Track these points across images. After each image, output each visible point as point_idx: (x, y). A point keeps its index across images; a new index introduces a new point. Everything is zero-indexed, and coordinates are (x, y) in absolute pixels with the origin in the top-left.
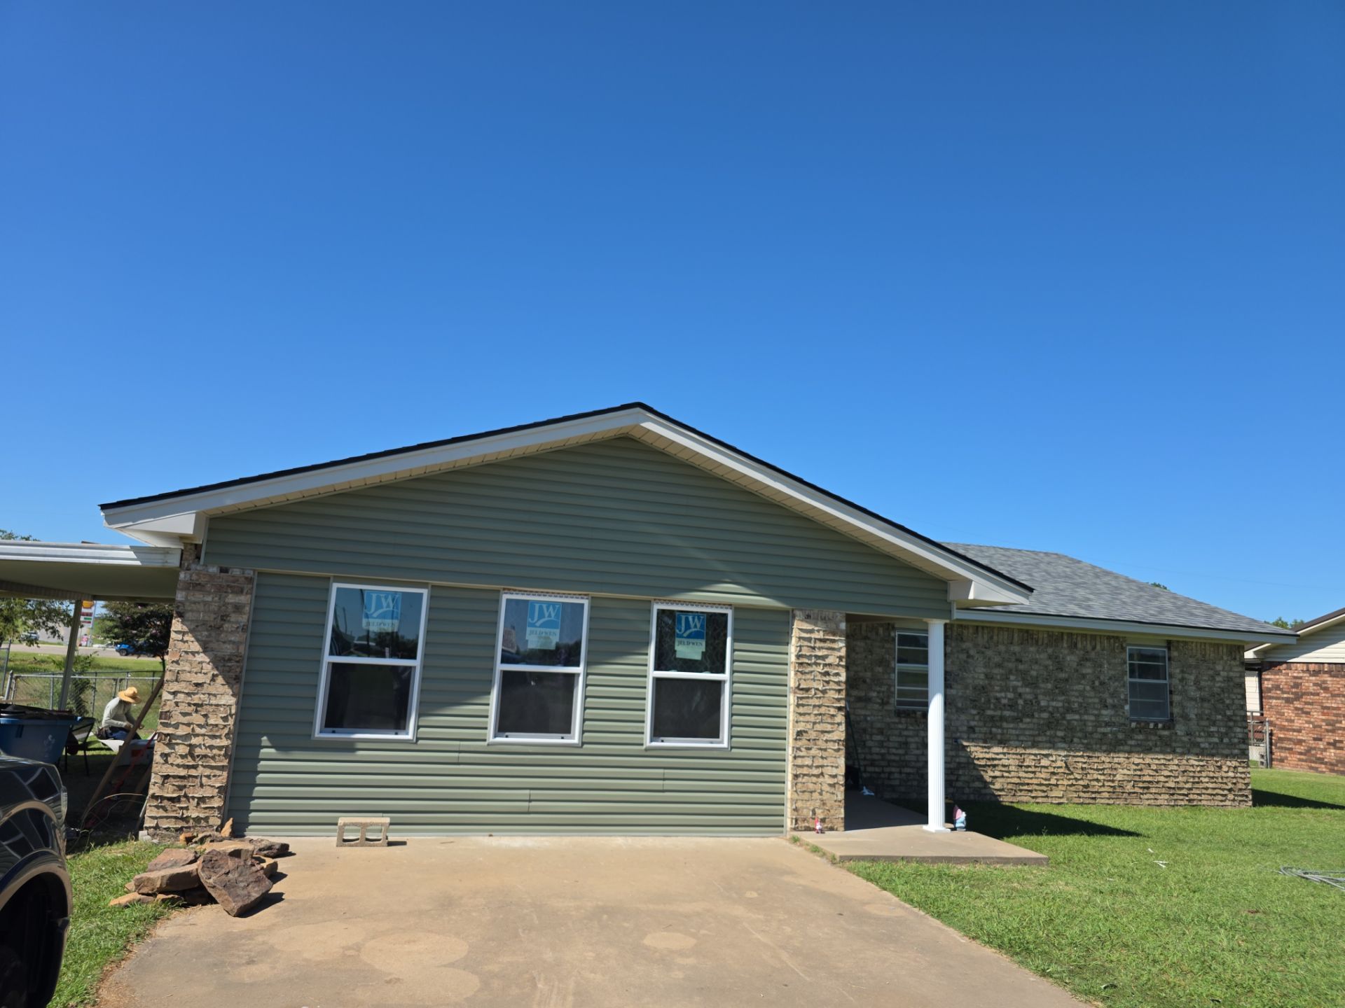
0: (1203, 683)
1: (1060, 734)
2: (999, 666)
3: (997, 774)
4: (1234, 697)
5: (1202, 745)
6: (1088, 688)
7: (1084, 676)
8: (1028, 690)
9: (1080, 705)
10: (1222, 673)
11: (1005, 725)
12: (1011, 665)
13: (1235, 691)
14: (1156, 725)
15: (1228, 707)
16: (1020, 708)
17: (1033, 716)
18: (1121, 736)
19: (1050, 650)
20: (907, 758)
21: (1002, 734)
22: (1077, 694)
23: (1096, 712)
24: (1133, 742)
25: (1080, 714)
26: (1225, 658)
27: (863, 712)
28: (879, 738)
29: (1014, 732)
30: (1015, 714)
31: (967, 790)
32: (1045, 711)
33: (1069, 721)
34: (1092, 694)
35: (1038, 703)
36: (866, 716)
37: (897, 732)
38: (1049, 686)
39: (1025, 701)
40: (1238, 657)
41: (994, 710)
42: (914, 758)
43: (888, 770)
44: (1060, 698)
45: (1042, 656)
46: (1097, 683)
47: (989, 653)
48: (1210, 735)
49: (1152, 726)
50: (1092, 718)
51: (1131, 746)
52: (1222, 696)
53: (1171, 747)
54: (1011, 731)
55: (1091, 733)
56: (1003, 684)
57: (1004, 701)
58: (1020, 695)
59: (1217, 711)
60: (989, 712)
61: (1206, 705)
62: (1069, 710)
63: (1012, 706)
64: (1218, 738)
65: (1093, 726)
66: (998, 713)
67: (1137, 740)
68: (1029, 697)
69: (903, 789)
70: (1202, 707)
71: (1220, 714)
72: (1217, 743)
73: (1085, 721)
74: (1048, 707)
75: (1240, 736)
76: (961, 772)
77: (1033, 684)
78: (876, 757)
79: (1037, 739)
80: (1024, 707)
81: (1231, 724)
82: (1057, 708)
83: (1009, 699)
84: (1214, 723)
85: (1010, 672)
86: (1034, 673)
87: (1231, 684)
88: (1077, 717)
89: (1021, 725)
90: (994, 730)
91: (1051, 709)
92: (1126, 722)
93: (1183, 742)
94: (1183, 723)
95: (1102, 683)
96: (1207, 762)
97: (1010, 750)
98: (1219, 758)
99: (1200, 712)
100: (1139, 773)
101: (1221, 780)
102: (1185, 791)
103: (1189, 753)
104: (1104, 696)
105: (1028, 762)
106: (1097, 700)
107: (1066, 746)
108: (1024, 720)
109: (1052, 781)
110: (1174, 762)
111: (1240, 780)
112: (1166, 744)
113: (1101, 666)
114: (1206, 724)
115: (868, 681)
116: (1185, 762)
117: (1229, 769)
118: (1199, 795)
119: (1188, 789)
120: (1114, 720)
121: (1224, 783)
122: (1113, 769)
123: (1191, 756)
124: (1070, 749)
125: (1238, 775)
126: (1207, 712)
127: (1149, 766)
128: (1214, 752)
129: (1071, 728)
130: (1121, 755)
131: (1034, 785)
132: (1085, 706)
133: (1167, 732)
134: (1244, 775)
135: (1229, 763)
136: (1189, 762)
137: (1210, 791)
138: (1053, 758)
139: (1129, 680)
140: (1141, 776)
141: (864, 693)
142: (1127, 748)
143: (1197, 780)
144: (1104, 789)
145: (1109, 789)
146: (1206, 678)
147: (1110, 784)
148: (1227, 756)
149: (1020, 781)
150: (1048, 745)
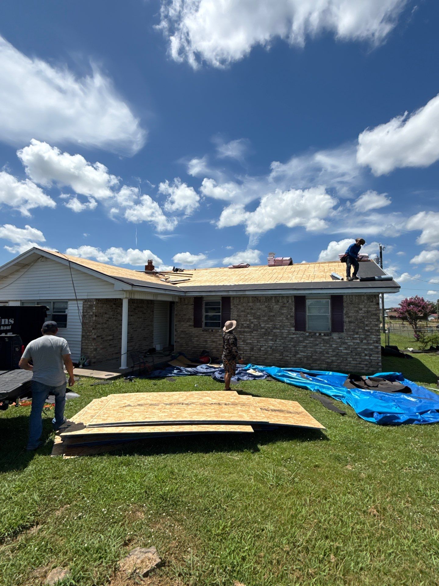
0: (350, 314)
1: (270, 338)
2: (242, 311)
4: (372, 320)
5: (349, 344)
6: (284, 319)
7: (282, 314)
8: (256, 320)
9: (281, 326)
10: (363, 309)
11: (245, 334)
12: (248, 311)
13: (372, 317)
14: (320, 334)
15: (367, 325)
16: (252, 327)
17: (257, 331)
18: (301, 339)
19: (266, 304)
20: (206, 346)
22: (279, 321)
23: (288, 329)
24: (308, 342)
25: (280, 330)
26: (366, 301)
27: (191, 330)
28: (196, 339)
29: (249, 337)
30: (250, 330)
32: (263, 328)
33: (275, 333)
34: (286, 321)
35: (260, 325)
37: (203, 337)
38: (266, 318)
39: (254, 325)
40: (374, 301)
41: (241, 328)
42: (209, 346)
43: (200, 350)
44: (270, 323)
45: (262, 307)
46: (289, 316)
47: (239, 307)
48: (354, 339)
49: (318, 334)
50: (286, 331)
51: (307, 343)
52: (363, 320)
53: (330, 344)
54: (247, 337)
55: (286, 338)
56: (245, 318)
57: (245, 325)
58: (252, 322)
59: (359, 328)
61: (352, 324)
62: (275, 328)
63: (248, 327)
64: (360, 340)
65: (286, 335)
66: (243, 330)
67: (310, 341)
68: (256, 323)
70: (350, 325)
71: (361, 329)
72: (359, 343)
73: (283, 332)
74: (265, 327)
75: (375, 339)
77: (258, 318)
78: (195, 345)
79: (259, 340)
81: (369, 333)
82: (269, 327)
83: (248, 324)
84: (357, 333)
85: (248, 314)
86: (258, 314)
87: (370, 314)
88: (278, 331)
89: (252, 334)
90: (241, 336)
91: (266, 328)
92: (304, 333)
93: (337, 342)
94: (337, 333)
95: (291, 316)
96: (352, 352)
97: (247, 344)
98: (360, 350)
99: (348, 328)
100: (310, 355)
101: (360, 360)
102: (336, 364)
103: (340, 347)
104: (293, 322)
105: (255, 348)
106: (289, 324)
107: (273, 343)
108: (254, 332)
109: (266, 356)
110: (330, 350)
111: (373, 361)
112: (327, 343)
113: (291, 309)
114: (352, 333)
115: (193, 319)
116: (338, 351)
117: (366, 355)
118: (345, 366)
119: (338, 363)
120: (297, 332)
121: (362, 361)
122: (297, 353)
123: (342, 348)
124: (275, 344)
125: (372, 358)
126: (352, 328)
127: (316, 352)
128: (356, 347)
129: (275, 336)
130: (301, 347)
131: (257, 357)
132: (283, 327)
133: (327, 338)
134: (376, 358)
135: (366, 352)
136: (340, 351)
137: (353, 365)
138: (266, 347)
139: (307, 314)
140: (311, 357)
141: (192, 323)
142: (304, 344)
143: (345, 359)
144: (291, 361)
145: (293, 361)
146: (353, 312)
147: (294, 358)
148: (365, 349)
149: (252, 355)
150: (265, 342)
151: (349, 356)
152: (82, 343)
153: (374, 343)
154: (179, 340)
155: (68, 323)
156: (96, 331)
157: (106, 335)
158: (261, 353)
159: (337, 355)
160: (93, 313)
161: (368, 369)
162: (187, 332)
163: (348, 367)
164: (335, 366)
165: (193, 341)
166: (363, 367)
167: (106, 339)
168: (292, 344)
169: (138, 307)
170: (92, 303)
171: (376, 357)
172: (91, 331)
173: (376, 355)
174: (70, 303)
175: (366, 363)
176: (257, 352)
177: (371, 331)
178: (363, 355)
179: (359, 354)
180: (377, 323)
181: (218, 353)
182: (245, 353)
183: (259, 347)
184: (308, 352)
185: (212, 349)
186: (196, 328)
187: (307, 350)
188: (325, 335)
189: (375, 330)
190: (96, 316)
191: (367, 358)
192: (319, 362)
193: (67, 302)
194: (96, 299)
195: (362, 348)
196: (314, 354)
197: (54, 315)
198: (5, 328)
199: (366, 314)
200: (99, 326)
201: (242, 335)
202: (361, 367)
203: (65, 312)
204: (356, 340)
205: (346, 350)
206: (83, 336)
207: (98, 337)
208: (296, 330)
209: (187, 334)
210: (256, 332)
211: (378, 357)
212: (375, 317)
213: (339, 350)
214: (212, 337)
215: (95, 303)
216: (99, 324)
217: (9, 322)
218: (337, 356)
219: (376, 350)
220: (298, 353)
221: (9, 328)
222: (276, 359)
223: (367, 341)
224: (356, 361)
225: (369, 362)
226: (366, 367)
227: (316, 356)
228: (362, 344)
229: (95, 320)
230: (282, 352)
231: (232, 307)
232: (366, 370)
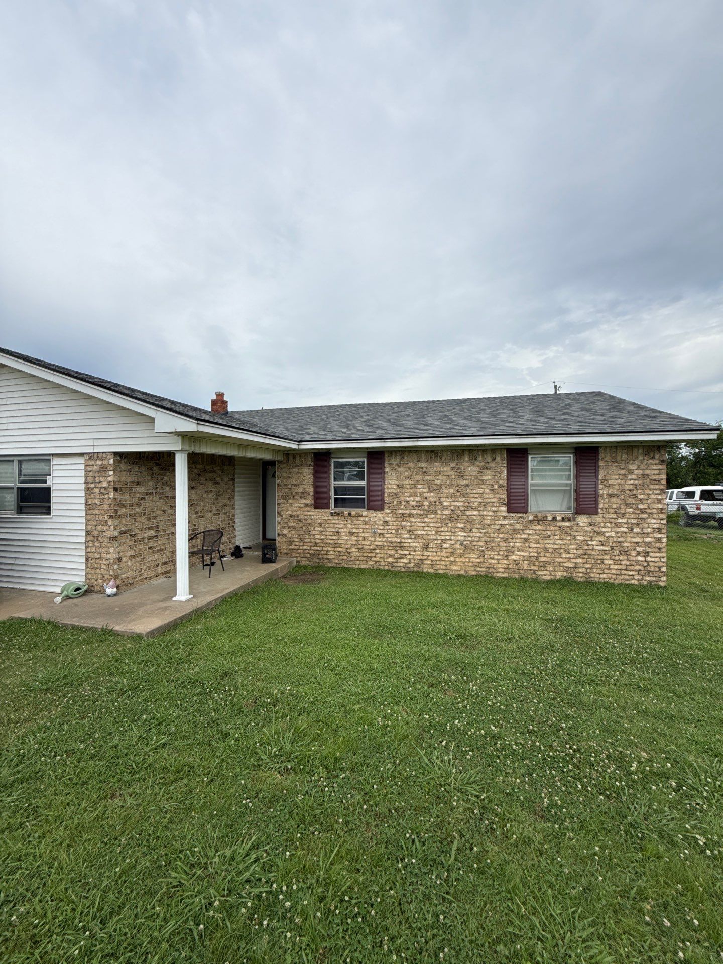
0: (611, 482)
1: (460, 525)
2: (408, 478)
3: (405, 552)
4: (651, 492)
5: (608, 534)
6: (487, 491)
7: (483, 482)
8: (432, 494)
9: (480, 503)
10: (636, 472)
11: (413, 520)
12: (418, 477)
13: (652, 487)
14: (554, 518)
15: (641, 501)
16: (426, 507)
17: (436, 513)
18: (518, 527)
19: (453, 465)
20: (339, 541)
21: (411, 526)
22: (476, 495)
23: (494, 509)
24: (530, 532)
25: (479, 511)
26: (641, 458)
27: (309, 513)
28: (319, 529)
29: (420, 524)
30: (422, 512)
31: (383, 564)
32: (447, 509)
33: (469, 516)
34: (491, 495)
35: (441, 503)
36: (310, 515)
37: (332, 525)
38: (452, 491)
39: (430, 502)
41: (404, 509)
42: (343, 542)
43: (326, 549)
44: (461, 499)
45: (446, 469)
47: (401, 470)
48: (618, 525)
49: (550, 518)
50: (490, 513)
51: (529, 534)
52: (635, 492)
53: (571, 535)
54: (417, 524)
55: (489, 525)
56: (412, 491)
57: (413, 503)
58: (426, 498)
59: (627, 505)
60: (400, 511)
61: (614, 500)
62: (469, 508)
63: (419, 506)
64: (628, 528)
65: (492, 520)
66: (408, 511)
67: (535, 530)
68: (433, 499)
69: (337, 561)
70: (609, 501)
71: (631, 508)
72: (625, 533)
73: (484, 515)
74: (450, 506)
75: (655, 526)
76: (378, 551)
77: (438, 490)
78: (317, 541)
79: (439, 529)
80: (429, 507)
81: (645, 516)
82: (459, 507)
83: (417, 501)
84: (623, 515)
85: (418, 482)
86: (438, 482)
87: (648, 480)
88: (476, 513)
89: (426, 520)
90: (404, 523)
91: (452, 508)
92: (524, 515)
93: (585, 531)
94: (588, 516)
95: (500, 486)
96: (612, 548)
97: (417, 537)
98: (628, 544)
99: (606, 506)
100: (536, 555)
101: (628, 563)
102: (583, 570)
103: (592, 540)
104: (505, 496)
105: (431, 545)
106: (495, 500)
107: (466, 534)
108: (429, 516)
109: (452, 559)
110: (573, 547)
111: (651, 564)
112: (566, 533)
113: (500, 473)
114: (614, 516)
115: (312, 494)
116: (586, 547)
117: (638, 554)
118: (600, 574)
119: (587, 569)
120: (512, 514)
121: (631, 565)
122: (510, 551)
123: (593, 543)
124: (469, 536)
125: (649, 559)
126: (614, 506)
127: (546, 550)
128: (621, 539)
129: (470, 521)
130: (517, 541)
131: (436, 561)
132: (484, 505)
133: (567, 524)
134: (658, 559)
135: (638, 549)
136: (591, 547)
137: (613, 572)
138: (453, 542)
139: (530, 482)
140: (537, 558)
141: (310, 500)
142: (524, 536)
143: (599, 562)
144: (500, 566)
145: (504, 566)
146: (616, 477)
147: (505, 562)
148: (637, 543)
149: (425, 557)
150: (449, 534)
151: (607, 557)
152: (87, 547)
153: (653, 532)
154: (285, 532)
155: (53, 506)
156: (117, 522)
157: (141, 529)
158: (444, 554)
159: (585, 554)
160: (109, 482)
161: (642, 579)
162: (301, 517)
163: (605, 576)
164: (581, 575)
165: (313, 532)
166: (633, 576)
167: (139, 536)
169: (205, 471)
170: (105, 463)
171: (657, 557)
172: (106, 522)
173: (658, 555)
174: (55, 461)
175: (637, 568)
176: (436, 552)
177: (649, 511)
178: (634, 553)
179: (625, 553)
180: (660, 497)
181: (361, 554)
182: (412, 553)
183: (439, 542)
184: (531, 550)
185: (351, 548)
186: (318, 510)
187: (529, 547)
188: (563, 520)
189: (657, 509)
190: (116, 489)
191: (640, 558)
192: (551, 569)
193: (49, 460)
194: (116, 454)
195: (631, 542)
196: (542, 554)
197: (21, 490)
199: (640, 482)
200: (123, 510)
201: (407, 522)
202: (629, 575)
203: (45, 482)
204: (622, 527)
205: (602, 545)
206: (88, 533)
207: (121, 533)
208: (509, 511)
209: (300, 520)
210: (432, 516)
211: (660, 558)
212: (657, 487)
213: (588, 545)
214: (349, 526)
215: (112, 462)
216: (124, 506)
218: (586, 556)
219: (658, 545)
220: (513, 552)
222: (471, 564)
223: (642, 529)
224: (621, 565)
225: (644, 567)
226: (638, 574)
227: (545, 556)
228: (632, 535)
229: (115, 499)
230: (483, 551)
231: (386, 470)
232: (638, 580)
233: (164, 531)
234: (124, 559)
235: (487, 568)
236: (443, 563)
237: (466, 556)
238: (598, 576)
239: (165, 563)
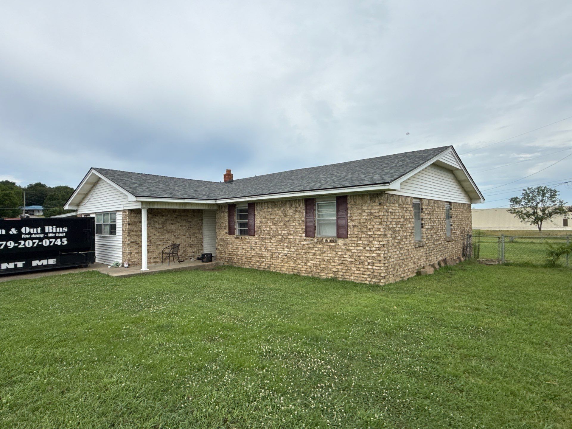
0: (354, 218)
1: (286, 244)
2: (264, 217)
3: (264, 260)
4: (374, 224)
5: (353, 251)
6: (297, 224)
7: (295, 219)
8: (274, 226)
9: (294, 232)
10: (366, 211)
11: (266, 241)
12: (268, 217)
13: (375, 220)
14: (326, 240)
15: (370, 230)
16: (271, 234)
17: (276, 237)
18: (311, 246)
19: (282, 209)
20: (238, 253)
21: (266, 245)
22: (292, 227)
23: (300, 235)
24: (316, 249)
25: (293, 236)
26: (369, 202)
27: (227, 237)
28: (231, 246)
29: (269, 244)
30: (270, 237)
31: (255, 266)
32: (280, 235)
33: (289, 239)
34: (299, 227)
35: (278, 231)
37: (235, 244)
38: (282, 224)
39: (273, 231)
40: (377, 201)
42: (240, 253)
43: (233, 257)
44: (286, 229)
45: (279, 212)
47: (261, 213)
48: (358, 245)
49: (324, 241)
50: (298, 238)
51: (316, 250)
52: (366, 224)
53: (335, 251)
55: (298, 244)
56: (266, 224)
57: (266, 232)
58: (271, 228)
59: (362, 233)
60: (261, 236)
61: (356, 229)
62: (289, 234)
64: (363, 247)
65: (299, 241)
66: (264, 236)
67: (319, 248)
68: (274, 229)
69: (237, 264)
70: (353, 230)
71: (364, 234)
72: (362, 250)
73: (295, 239)
74: (281, 233)
75: (377, 246)
76: (253, 259)
77: (276, 224)
78: (230, 252)
79: (277, 247)
80: (273, 234)
81: (371, 239)
82: (285, 233)
83: (268, 231)
84: (360, 239)
85: (268, 220)
86: (276, 219)
88: (292, 237)
89: (272, 241)
91: (282, 234)
92: (313, 239)
93: (342, 249)
94: (342, 239)
95: (302, 221)
96: (355, 260)
97: (268, 251)
98: (363, 258)
99: (352, 233)
100: (319, 263)
101: (363, 270)
103: (345, 255)
104: (304, 227)
105: (274, 256)
106: (301, 229)
108: (273, 239)
109: (283, 264)
110: (336, 258)
111: (376, 271)
112: (333, 250)
113: (302, 213)
114: (356, 239)
115: (228, 227)
116: (343, 259)
117: (369, 264)
118: (350, 276)
119: (343, 273)
120: (308, 238)
121: (365, 271)
122: (307, 261)
124: (289, 251)
125: (374, 267)
126: (356, 233)
127: (323, 260)
128: (360, 254)
129: (290, 242)
130: (311, 254)
131: (276, 265)
132: (296, 232)
133: (333, 244)
135: (369, 261)
136: (345, 259)
137: (356, 275)
138: (283, 254)
139: (317, 218)
140: (320, 265)
141: (227, 231)
142: (314, 251)
143: (349, 268)
144: (303, 269)
145: (305, 269)
146: (356, 214)
147: (305, 267)
148: (368, 257)
149: (271, 263)
150: (281, 249)
151: (353, 265)
152: (123, 248)
153: (376, 250)
154: (219, 247)
155: (117, 232)
158: (279, 261)
159: (342, 263)
160: (127, 221)
161: (371, 281)
162: (225, 239)
163: (352, 278)
164: (340, 276)
165: (229, 248)
166: (366, 278)
168: (303, 251)
169: (181, 215)
171: (378, 266)
172: (127, 238)
173: (379, 265)
174: (117, 213)
175: (369, 273)
176: (276, 260)
177: (373, 236)
178: (366, 263)
179: (362, 263)
180: (379, 227)
181: (247, 260)
182: (267, 260)
183: (277, 254)
184: (317, 260)
185: (243, 257)
186: (230, 236)
187: (316, 258)
188: (331, 241)
189: (378, 235)
190: (129, 224)
191: (370, 267)
192: (326, 272)
194: (129, 210)
195: (365, 256)
196: (322, 263)
197: (111, 225)
198: (60, 235)
199: (369, 217)
200: (133, 233)
201: (264, 242)
202: (364, 278)
203: (115, 222)
204: (360, 246)
205: (350, 258)
206: (123, 242)
207: (131, 242)
208: (306, 236)
209: (224, 241)
211: (380, 267)
212: (377, 220)
213: (344, 258)
214: (242, 244)
215: (127, 213)
216: (133, 231)
217: (63, 230)
218: (343, 265)
219: (379, 259)
220: (309, 261)
221: (64, 235)
222: (290, 268)
223: (370, 248)
224: (360, 270)
225: (372, 272)
226: (369, 277)
227: (323, 264)
228: (365, 252)
229: (128, 228)
230: (295, 260)
231: (256, 213)
232: (369, 281)
233: (155, 243)
234: (133, 253)
235: (298, 270)
236: (279, 266)
237: (289, 263)
238: (348, 277)
239: (155, 258)
